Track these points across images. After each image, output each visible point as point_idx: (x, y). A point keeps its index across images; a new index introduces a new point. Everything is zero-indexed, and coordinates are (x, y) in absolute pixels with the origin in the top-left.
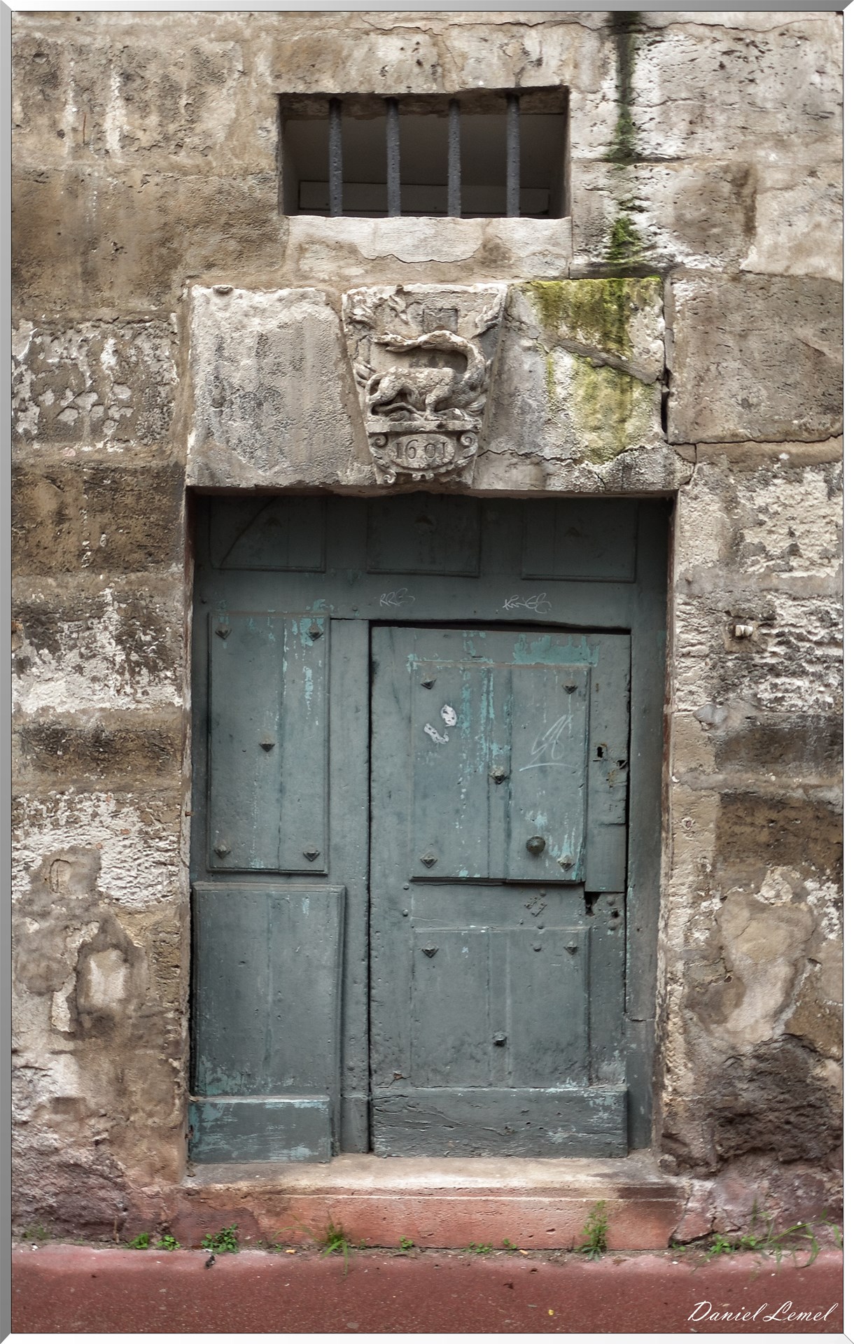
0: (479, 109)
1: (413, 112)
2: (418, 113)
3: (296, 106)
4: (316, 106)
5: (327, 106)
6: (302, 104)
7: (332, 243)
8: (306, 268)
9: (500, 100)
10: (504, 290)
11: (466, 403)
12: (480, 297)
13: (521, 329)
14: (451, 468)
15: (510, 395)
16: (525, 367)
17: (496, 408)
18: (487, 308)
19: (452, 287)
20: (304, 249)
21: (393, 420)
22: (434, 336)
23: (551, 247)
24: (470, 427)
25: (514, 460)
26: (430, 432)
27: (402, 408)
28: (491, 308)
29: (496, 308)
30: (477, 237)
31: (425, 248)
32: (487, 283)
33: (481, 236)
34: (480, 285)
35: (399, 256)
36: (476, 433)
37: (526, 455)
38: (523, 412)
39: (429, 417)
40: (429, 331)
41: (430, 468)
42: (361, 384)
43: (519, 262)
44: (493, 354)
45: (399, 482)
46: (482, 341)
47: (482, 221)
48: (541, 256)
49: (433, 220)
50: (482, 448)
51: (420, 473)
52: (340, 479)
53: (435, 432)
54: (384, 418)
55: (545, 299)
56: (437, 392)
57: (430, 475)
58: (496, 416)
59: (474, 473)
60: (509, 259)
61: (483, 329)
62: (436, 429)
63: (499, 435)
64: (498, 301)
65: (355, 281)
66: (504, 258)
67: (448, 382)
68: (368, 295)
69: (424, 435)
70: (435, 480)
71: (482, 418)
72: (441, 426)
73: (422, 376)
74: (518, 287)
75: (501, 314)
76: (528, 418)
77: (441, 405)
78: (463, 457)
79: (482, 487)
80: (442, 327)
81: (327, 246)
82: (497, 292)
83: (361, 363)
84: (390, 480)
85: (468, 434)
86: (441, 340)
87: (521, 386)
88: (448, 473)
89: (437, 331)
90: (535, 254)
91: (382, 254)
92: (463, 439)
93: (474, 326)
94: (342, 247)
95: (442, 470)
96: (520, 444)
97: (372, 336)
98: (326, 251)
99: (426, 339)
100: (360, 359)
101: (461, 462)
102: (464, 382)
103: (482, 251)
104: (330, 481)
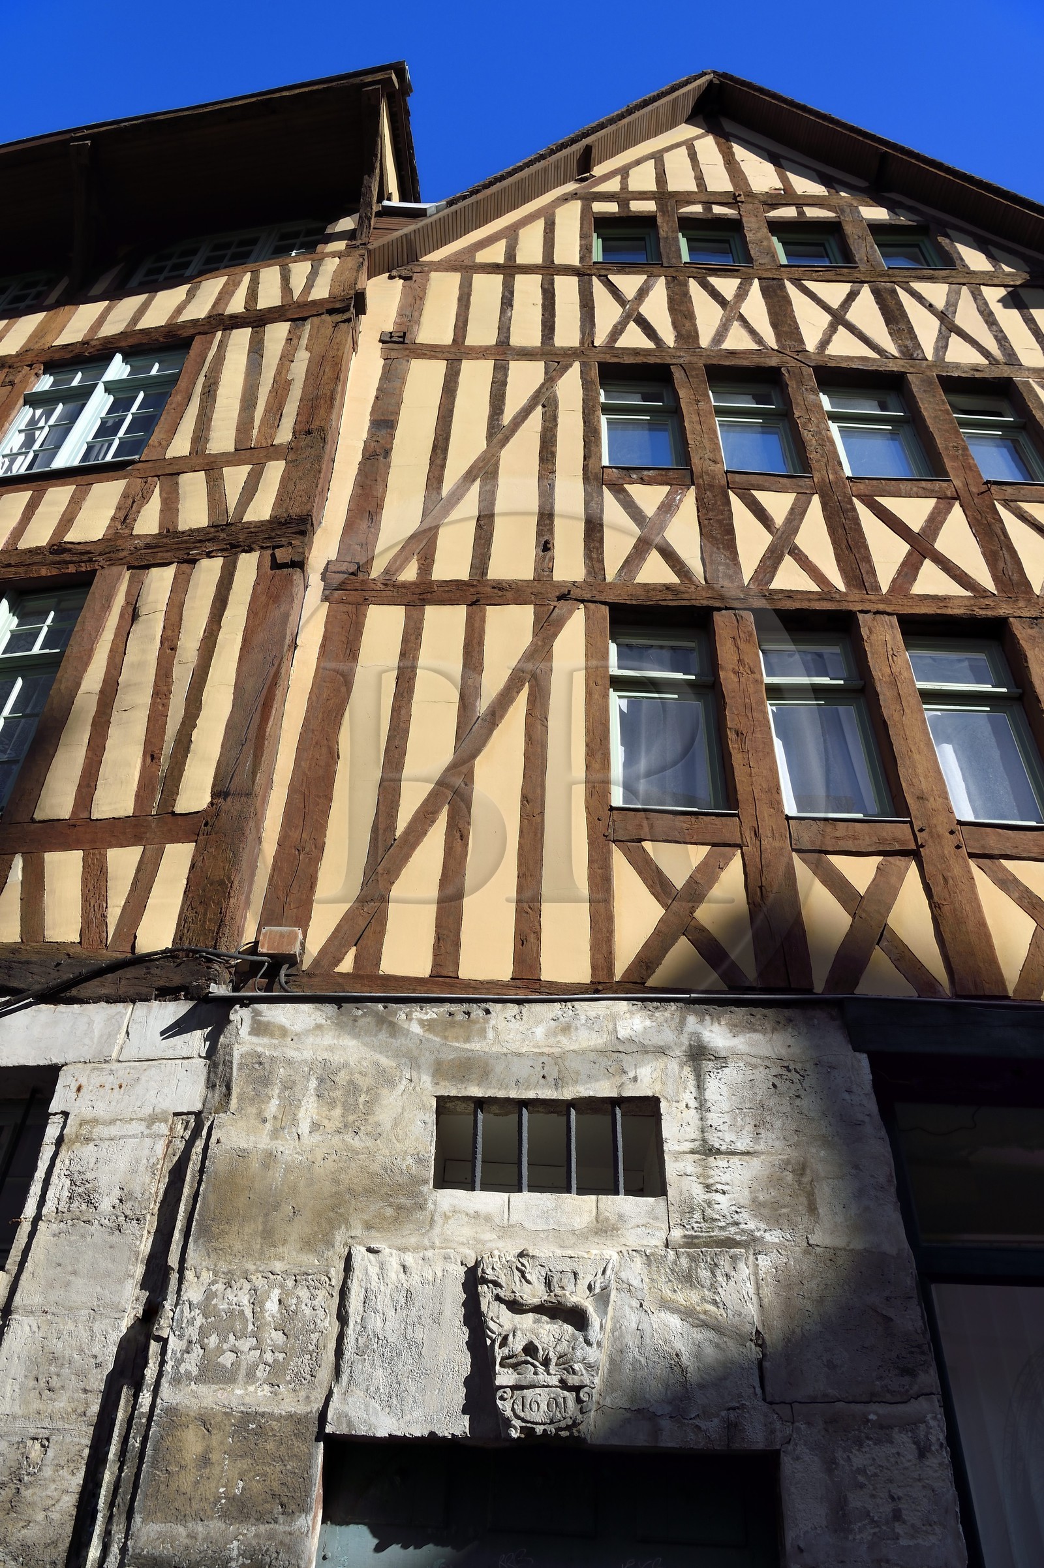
1: (538, 1112)
2: (543, 1113)
3: (448, 1105)
4: (464, 1105)
5: (473, 1105)
6: (454, 1104)
7: (471, 1212)
8: (449, 1232)
9: (606, 1105)
10: (615, 1256)
11: (584, 1359)
12: (594, 1261)
13: (630, 1291)
14: (570, 1422)
15: (621, 1351)
16: (634, 1326)
17: (610, 1364)
18: (600, 1272)
19: (570, 1253)
20: (449, 1217)
21: (518, 1374)
22: (555, 1295)
23: (651, 1221)
24: (587, 1382)
25: (628, 1415)
26: (551, 1387)
27: (527, 1362)
28: (604, 1272)
29: (608, 1272)
30: (590, 1212)
31: (547, 1218)
32: (599, 1249)
33: (594, 1211)
34: (594, 1252)
35: (526, 1225)
36: (593, 1388)
37: (638, 1411)
38: (634, 1369)
39: (551, 1371)
40: (551, 1291)
41: (552, 1422)
42: (490, 1338)
43: (625, 1232)
44: (606, 1313)
45: (523, 1436)
46: (596, 1301)
47: (594, 1197)
48: (643, 1228)
49: (554, 1196)
50: (598, 1403)
51: (542, 1427)
52: (467, 1431)
53: (556, 1387)
54: (511, 1371)
55: (649, 1265)
56: (558, 1347)
57: (551, 1429)
58: (610, 1371)
59: (592, 1428)
60: (617, 1230)
61: (597, 1290)
62: (557, 1384)
63: (613, 1390)
64: (610, 1266)
65: (489, 1245)
66: (613, 1229)
67: (568, 1338)
68: (500, 1257)
69: (546, 1389)
70: (556, 1434)
71: (597, 1374)
72: (562, 1381)
73: (546, 1333)
74: (625, 1254)
75: (613, 1277)
76: (639, 1374)
77: (561, 1360)
78: (582, 1413)
79: (599, 1442)
80: (563, 1288)
81: (467, 1214)
82: (608, 1258)
83: (492, 1319)
84: (514, 1434)
85: (586, 1389)
86: (562, 1300)
87: (631, 1343)
88: (568, 1428)
89: (558, 1291)
90: (638, 1226)
91: (511, 1222)
92: (582, 1395)
93: (590, 1288)
94: (479, 1216)
95: (563, 1424)
96: (632, 1399)
97: (502, 1294)
98: (466, 1219)
99: (549, 1299)
100: (490, 1314)
101: (580, 1417)
102: (581, 1339)
103: (595, 1222)
104: (458, 1433)
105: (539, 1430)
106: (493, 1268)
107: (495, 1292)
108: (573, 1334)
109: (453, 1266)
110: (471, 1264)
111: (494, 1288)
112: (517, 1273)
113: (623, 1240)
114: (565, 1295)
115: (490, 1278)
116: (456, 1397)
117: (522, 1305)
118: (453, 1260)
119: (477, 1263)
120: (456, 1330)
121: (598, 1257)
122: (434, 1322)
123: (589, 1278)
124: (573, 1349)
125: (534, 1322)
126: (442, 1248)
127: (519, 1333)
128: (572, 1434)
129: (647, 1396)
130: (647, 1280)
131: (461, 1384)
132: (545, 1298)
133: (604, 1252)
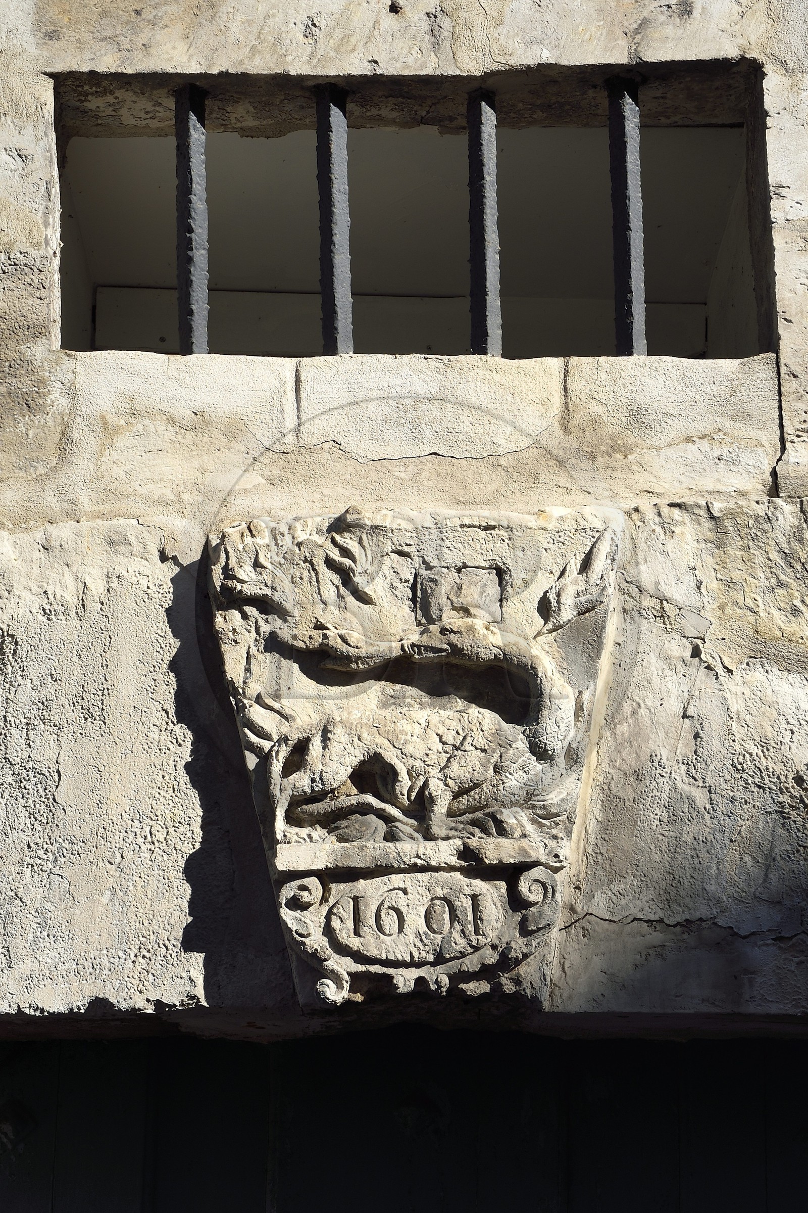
0: (539, 115)
1: (380, 120)
2: (393, 122)
3: (94, 103)
4: (144, 104)
5: (171, 103)
6: (110, 99)
7: (184, 413)
8: (118, 472)
9: (591, 93)
10: (619, 522)
11: (530, 796)
12: (558, 538)
13: (662, 615)
14: (492, 958)
15: (638, 775)
16: (674, 707)
17: (604, 808)
18: (574, 565)
19: (487, 514)
20: (117, 430)
21: (341, 839)
22: (444, 631)
23: (728, 424)
24: (540, 854)
25: (656, 937)
26: (436, 869)
27: (364, 809)
28: (586, 565)
29: (599, 564)
30: (545, 403)
31: (415, 427)
32: (572, 505)
33: (557, 400)
34: (556, 511)
35: (351, 444)
36: (556, 870)
37: (687, 925)
38: (674, 819)
39: (436, 830)
40: (431, 621)
41: (440, 959)
42: (256, 750)
43: (649, 457)
44: (592, 674)
45: (358, 998)
46: (564, 643)
47: (554, 364)
48: (705, 445)
49: (434, 362)
50: (572, 909)
51: (413, 974)
52: (200, 992)
53: (451, 868)
54: (318, 833)
55: (720, 545)
56: (455, 767)
57: (439, 977)
58: (605, 827)
59: (553, 972)
60: (626, 451)
61: (567, 614)
62: (454, 861)
63: (614, 875)
64: (604, 548)
65: (240, 504)
66: (614, 449)
67: (481, 742)
68: (275, 534)
69: (424, 877)
70: (453, 989)
71: (569, 833)
72: (466, 853)
73: (418, 730)
74: (650, 514)
75: (612, 578)
76: (689, 832)
77: (464, 800)
78: (525, 931)
79: (574, 1007)
80: (465, 611)
81: (171, 421)
82: (599, 525)
83: (259, 700)
84: (334, 993)
85: (536, 873)
86: (464, 642)
87: (664, 753)
88: (486, 972)
89: (451, 619)
90: (689, 440)
91: (307, 439)
92: (524, 886)
93: (545, 608)
94: (208, 424)
95: (471, 964)
96: (669, 897)
97: (285, 633)
98: (170, 434)
99: (425, 640)
100: (254, 688)
101: (519, 945)
102: (521, 744)
103: (559, 432)
104: (173, 997)
105: (405, 980)
106: (257, 565)
107: (265, 628)
108: (498, 732)
109: (136, 564)
110: (192, 555)
111: (261, 618)
112: (329, 577)
113: (642, 480)
114: (471, 629)
115: (249, 589)
116: (162, 907)
117: (348, 659)
118: (137, 548)
119: (209, 554)
120: (154, 735)
121: (569, 525)
122: (88, 715)
123: (543, 583)
124: (497, 769)
125: (384, 705)
126: (102, 516)
127: (339, 735)
128: (497, 987)
129: (712, 888)
130: (715, 585)
131: (177, 876)
132: (414, 637)
133: (587, 511)
